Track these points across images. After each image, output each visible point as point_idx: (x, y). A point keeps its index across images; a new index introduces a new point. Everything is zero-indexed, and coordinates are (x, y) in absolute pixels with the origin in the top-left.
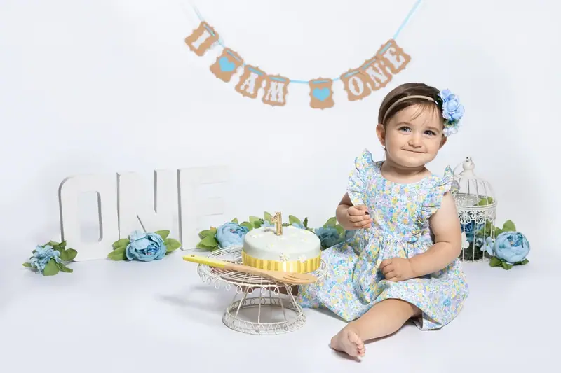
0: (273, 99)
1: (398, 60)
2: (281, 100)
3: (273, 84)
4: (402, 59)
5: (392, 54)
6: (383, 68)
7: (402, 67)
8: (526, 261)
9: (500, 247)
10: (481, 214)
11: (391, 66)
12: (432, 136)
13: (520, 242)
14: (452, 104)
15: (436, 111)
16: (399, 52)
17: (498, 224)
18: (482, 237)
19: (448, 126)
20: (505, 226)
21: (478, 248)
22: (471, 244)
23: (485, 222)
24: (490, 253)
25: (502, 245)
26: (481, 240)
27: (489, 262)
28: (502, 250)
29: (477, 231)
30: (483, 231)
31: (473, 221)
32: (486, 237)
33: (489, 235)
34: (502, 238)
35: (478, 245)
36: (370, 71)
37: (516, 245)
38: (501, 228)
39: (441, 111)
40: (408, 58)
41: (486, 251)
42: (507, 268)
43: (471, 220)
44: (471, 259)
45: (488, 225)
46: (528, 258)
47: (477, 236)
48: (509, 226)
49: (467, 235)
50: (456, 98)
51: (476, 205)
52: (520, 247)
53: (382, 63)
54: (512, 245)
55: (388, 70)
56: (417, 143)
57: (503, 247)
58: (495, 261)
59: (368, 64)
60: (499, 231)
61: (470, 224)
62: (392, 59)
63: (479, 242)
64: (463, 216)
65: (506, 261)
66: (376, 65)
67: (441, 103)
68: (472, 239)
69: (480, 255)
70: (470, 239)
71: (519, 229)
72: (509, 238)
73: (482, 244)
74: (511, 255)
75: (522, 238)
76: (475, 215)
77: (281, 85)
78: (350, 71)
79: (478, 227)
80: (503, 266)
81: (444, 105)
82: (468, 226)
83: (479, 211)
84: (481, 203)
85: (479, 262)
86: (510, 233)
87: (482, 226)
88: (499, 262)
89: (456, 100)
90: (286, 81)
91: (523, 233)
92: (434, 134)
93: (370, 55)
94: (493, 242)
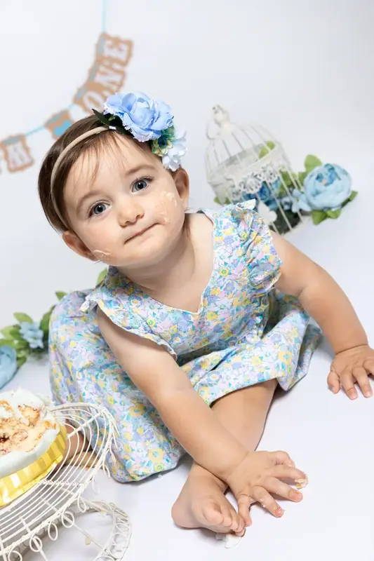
0: (19, 163)
1: (120, 50)
2: (27, 160)
3: (10, 148)
4: (125, 47)
5: (111, 47)
6: (110, 67)
7: (129, 55)
8: (354, 194)
9: (314, 196)
10: (269, 169)
11: (118, 61)
12: (150, 186)
13: (333, 176)
14: (139, 110)
15: (121, 139)
16: (117, 42)
17: (297, 168)
18: (287, 195)
19: (163, 151)
20: (307, 165)
21: (289, 212)
22: (278, 211)
23: (280, 175)
24: (307, 208)
25: (314, 192)
26: (287, 199)
27: (311, 221)
28: (318, 197)
29: (276, 191)
30: (282, 187)
31: (265, 182)
32: (291, 192)
33: (294, 188)
34: (310, 183)
35: (286, 207)
36: (99, 79)
37: (331, 181)
38: (303, 170)
39: (128, 134)
40: (129, 44)
41: (301, 210)
42: (336, 215)
43: (260, 182)
44: (288, 230)
45: (285, 176)
46: (354, 188)
47: (280, 197)
48: (311, 162)
49: (268, 203)
50: (138, 96)
51: (257, 160)
52: (336, 182)
53: (107, 63)
54: (327, 185)
55: (117, 66)
56: (130, 213)
57: (318, 193)
58: (318, 215)
59: (93, 72)
60: (303, 175)
61: (263, 188)
62: (114, 53)
63: (286, 203)
64: (248, 182)
65: (329, 208)
66: (102, 69)
67: (117, 122)
68: (276, 203)
69: (295, 219)
70: (272, 206)
71: (325, 160)
72: (319, 178)
73: (290, 204)
74: (330, 197)
75: (332, 169)
76: (262, 174)
77: (19, 145)
78: (80, 90)
79: (274, 186)
80: (329, 217)
81: (126, 121)
82: (262, 191)
83: (264, 165)
84: (262, 155)
85: (300, 227)
86: (316, 170)
87: (279, 183)
88: (323, 214)
89: (141, 100)
90: (21, 138)
91: (331, 162)
92: (150, 180)
93: (89, 61)
94: (303, 193)
